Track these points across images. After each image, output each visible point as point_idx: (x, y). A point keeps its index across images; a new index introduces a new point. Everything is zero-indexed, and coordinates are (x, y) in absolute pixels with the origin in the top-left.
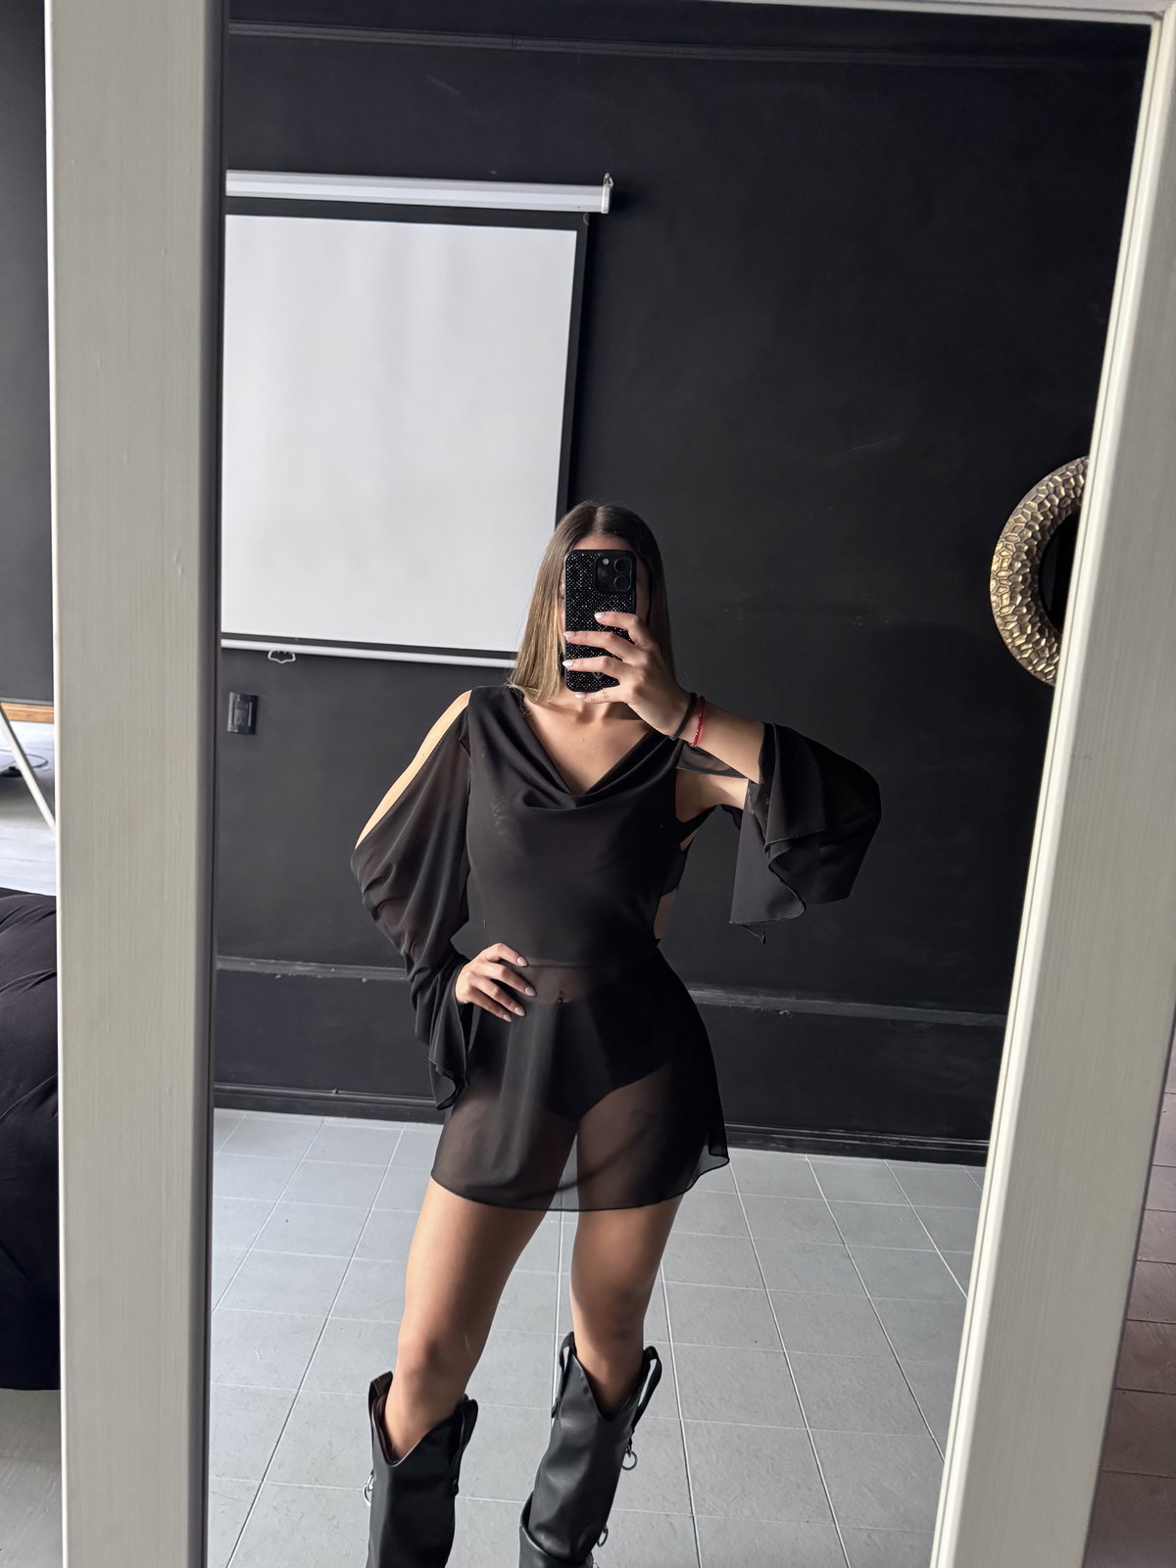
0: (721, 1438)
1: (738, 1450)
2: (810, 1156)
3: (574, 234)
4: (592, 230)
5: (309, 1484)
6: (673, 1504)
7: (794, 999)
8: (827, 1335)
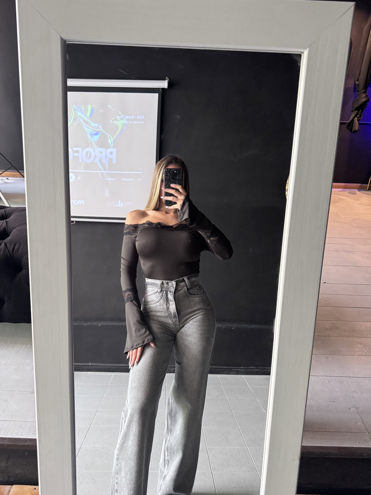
0: (220, 451)
2: (244, 375)
3: (157, 94)
4: (162, 93)
5: (86, 470)
6: (205, 469)
7: (236, 325)
8: (252, 423)
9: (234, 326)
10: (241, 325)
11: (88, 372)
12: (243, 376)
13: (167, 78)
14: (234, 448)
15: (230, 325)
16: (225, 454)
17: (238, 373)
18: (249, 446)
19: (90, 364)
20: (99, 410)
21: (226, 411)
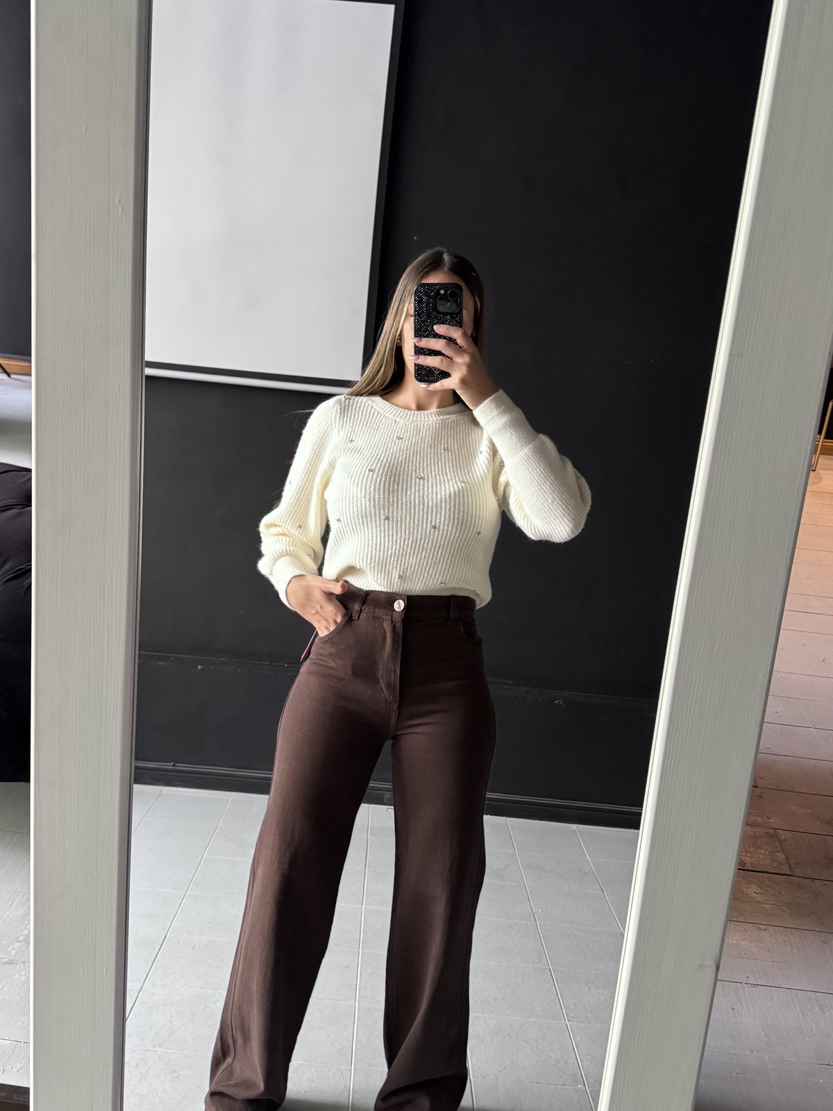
0: (496, 1027)
1: (509, 1035)
2: (577, 825)
7: (567, 692)
8: (585, 957)
9: (561, 695)
10: (582, 694)
11: (165, 788)
12: (575, 827)
14: (533, 1021)
15: (551, 692)
18: (571, 1019)
19: (169, 766)
20: (192, 893)
21: (520, 920)
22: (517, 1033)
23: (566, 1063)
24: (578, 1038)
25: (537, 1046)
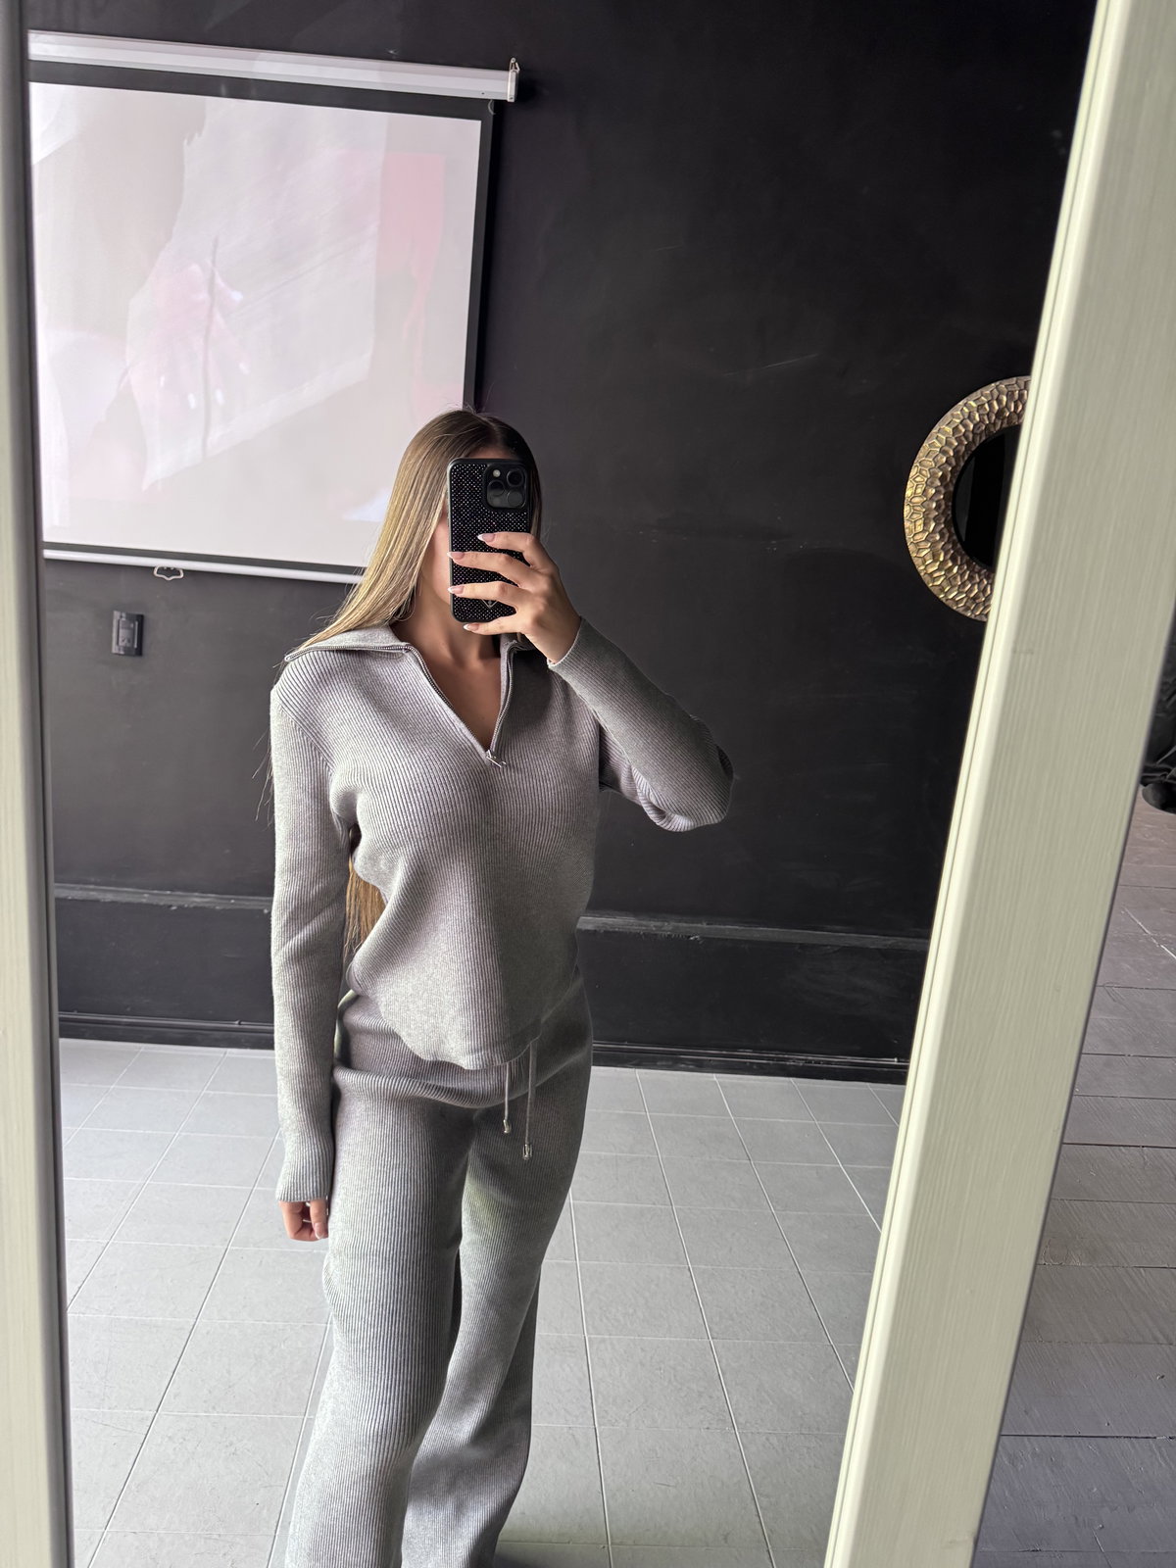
1: (641, 1363)
2: (718, 1075)
3: (478, 123)
4: (498, 119)
5: (205, 1412)
6: (577, 1417)
7: (705, 925)
8: (731, 1249)
9: (698, 929)
10: (722, 927)
11: (229, 1050)
12: (715, 1077)
13: (513, 61)
14: (671, 1342)
15: (685, 925)
16: (642, 1365)
17: (700, 1066)
18: (715, 1335)
19: (236, 1025)
21: (654, 1204)
22: (651, 1358)
23: (711, 1397)
24: (724, 1361)
25: (675, 1376)
